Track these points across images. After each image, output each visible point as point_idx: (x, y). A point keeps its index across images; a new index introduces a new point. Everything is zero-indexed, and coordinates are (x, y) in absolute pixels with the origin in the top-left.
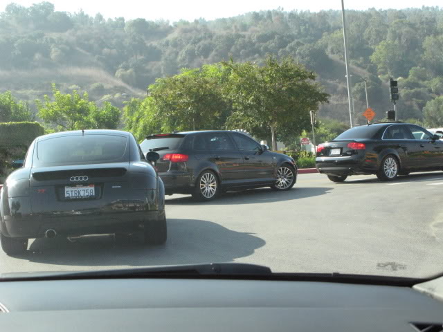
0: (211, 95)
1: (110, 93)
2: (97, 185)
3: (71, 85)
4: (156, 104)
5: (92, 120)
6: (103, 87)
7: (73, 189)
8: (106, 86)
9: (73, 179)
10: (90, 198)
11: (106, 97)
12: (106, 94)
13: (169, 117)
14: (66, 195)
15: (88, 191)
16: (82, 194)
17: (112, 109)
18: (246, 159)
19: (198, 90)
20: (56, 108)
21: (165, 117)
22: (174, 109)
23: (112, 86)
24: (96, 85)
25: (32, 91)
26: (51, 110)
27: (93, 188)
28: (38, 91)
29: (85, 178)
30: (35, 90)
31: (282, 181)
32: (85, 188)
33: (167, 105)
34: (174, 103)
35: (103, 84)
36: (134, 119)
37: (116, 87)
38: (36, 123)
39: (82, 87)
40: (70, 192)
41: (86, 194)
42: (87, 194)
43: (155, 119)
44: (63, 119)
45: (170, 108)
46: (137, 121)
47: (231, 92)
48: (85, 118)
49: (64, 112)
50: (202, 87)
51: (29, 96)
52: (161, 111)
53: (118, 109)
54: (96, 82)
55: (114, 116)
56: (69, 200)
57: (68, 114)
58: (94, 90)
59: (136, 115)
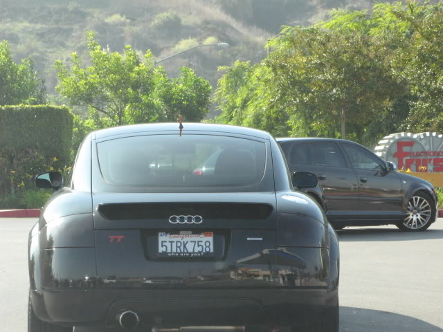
0: (375, 69)
1: (194, 35)
2: (217, 233)
3: (111, 14)
4: (275, 80)
5: (157, 102)
6: (178, 20)
7: (175, 238)
8: (187, 20)
9: (174, 219)
10: (205, 258)
11: (185, 45)
12: (187, 38)
13: (297, 105)
14: (161, 249)
15: (200, 244)
16: (190, 248)
17: (197, 82)
18: (363, 181)
19: (352, 58)
20: (93, 78)
21: (290, 103)
22: (307, 91)
23: (198, 21)
24: (163, 16)
25: (26, 24)
26: (83, 82)
27: (211, 239)
28: (39, 26)
29: (197, 219)
30: (31, 22)
31: (414, 217)
32: (196, 238)
33: (294, 83)
34: (309, 80)
35: (181, 15)
36: (238, 101)
37: (207, 22)
38: (64, 108)
39: (133, 20)
40: (167, 243)
41: (198, 249)
42: (200, 249)
43: (272, 107)
44: (105, 99)
45: (299, 89)
46: (244, 105)
47: (408, 67)
48: (144, 98)
49: (108, 85)
50: (359, 52)
51: (20, 35)
52: (283, 95)
53: (207, 82)
54: (163, 10)
55: (200, 96)
56: (166, 258)
57: (114, 89)
58: (159, 28)
59: (242, 93)
